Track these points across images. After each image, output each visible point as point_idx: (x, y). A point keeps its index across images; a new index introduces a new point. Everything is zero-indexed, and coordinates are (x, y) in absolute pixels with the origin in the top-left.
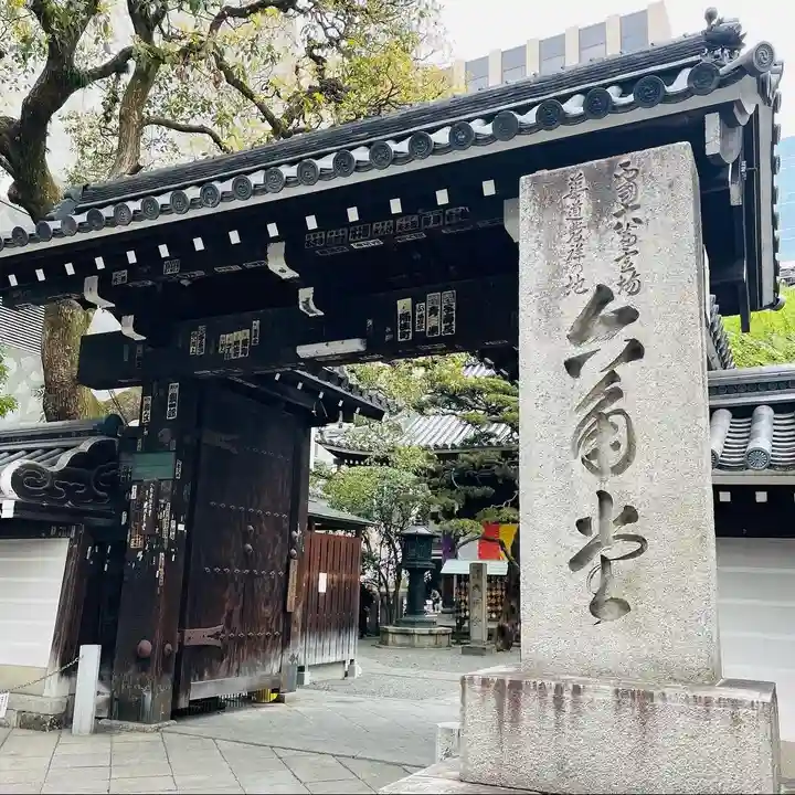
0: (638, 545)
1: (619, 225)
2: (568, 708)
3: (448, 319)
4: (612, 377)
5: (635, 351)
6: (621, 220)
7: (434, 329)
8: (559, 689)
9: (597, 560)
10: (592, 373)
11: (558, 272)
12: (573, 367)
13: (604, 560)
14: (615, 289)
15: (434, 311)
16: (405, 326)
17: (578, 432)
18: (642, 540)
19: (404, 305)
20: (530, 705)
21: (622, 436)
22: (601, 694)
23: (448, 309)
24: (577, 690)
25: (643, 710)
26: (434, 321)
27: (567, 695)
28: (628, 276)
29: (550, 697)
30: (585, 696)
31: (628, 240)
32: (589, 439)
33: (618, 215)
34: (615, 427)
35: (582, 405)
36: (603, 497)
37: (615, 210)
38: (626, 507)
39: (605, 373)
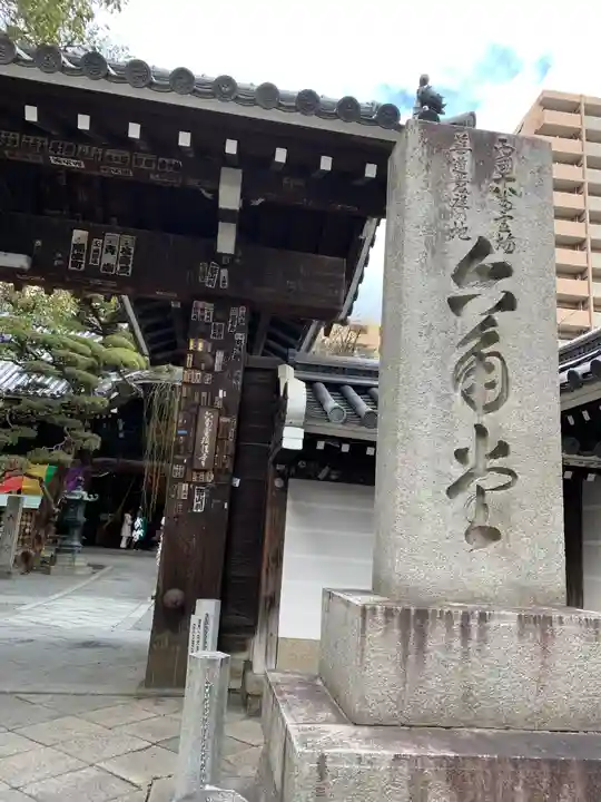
0: (510, 478)
1: (497, 191)
2: (475, 635)
3: (125, 260)
4: (489, 322)
5: (507, 303)
6: (500, 186)
7: (108, 267)
8: (466, 617)
10: (473, 314)
11: (444, 215)
12: (456, 304)
13: (481, 491)
14: (494, 244)
15: (111, 250)
16: (79, 256)
18: (511, 473)
19: (79, 235)
20: (437, 637)
21: (497, 375)
22: (506, 621)
23: (126, 251)
24: (483, 617)
25: (545, 636)
26: (109, 259)
27: (474, 623)
28: (505, 235)
29: (456, 626)
30: (492, 623)
31: (506, 206)
32: (468, 375)
33: (497, 181)
34: (490, 368)
35: (463, 343)
36: (481, 431)
37: (496, 175)
38: (500, 442)
39: (485, 317)
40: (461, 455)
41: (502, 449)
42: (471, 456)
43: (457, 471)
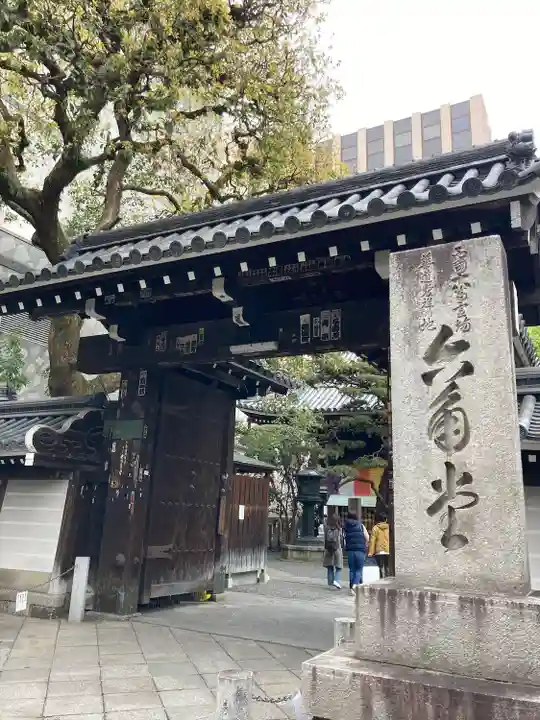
0: (472, 499)
1: (455, 287)
2: (428, 609)
3: (335, 329)
4: (453, 386)
5: (468, 369)
6: (457, 284)
7: (326, 336)
8: (421, 596)
9: (445, 509)
10: (440, 383)
11: (415, 316)
12: (428, 378)
13: (451, 509)
14: (453, 327)
15: (326, 323)
16: (305, 334)
17: (431, 422)
18: (475, 495)
19: (304, 319)
20: (402, 606)
21: (460, 425)
22: (451, 599)
23: (336, 322)
24: (434, 597)
25: (478, 611)
26: (326, 330)
27: (427, 601)
28: (462, 320)
29: (415, 602)
30: (439, 601)
31: (461, 297)
32: (439, 427)
33: (454, 280)
34: (456, 419)
35: (434, 404)
36: (449, 466)
37: (453, 277)
38: (465, 473)
39: (448, 383)
40: (436, 485)
41: (467, 478)
42: (444, 486)
43: (434, 496)
